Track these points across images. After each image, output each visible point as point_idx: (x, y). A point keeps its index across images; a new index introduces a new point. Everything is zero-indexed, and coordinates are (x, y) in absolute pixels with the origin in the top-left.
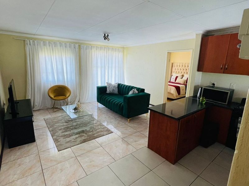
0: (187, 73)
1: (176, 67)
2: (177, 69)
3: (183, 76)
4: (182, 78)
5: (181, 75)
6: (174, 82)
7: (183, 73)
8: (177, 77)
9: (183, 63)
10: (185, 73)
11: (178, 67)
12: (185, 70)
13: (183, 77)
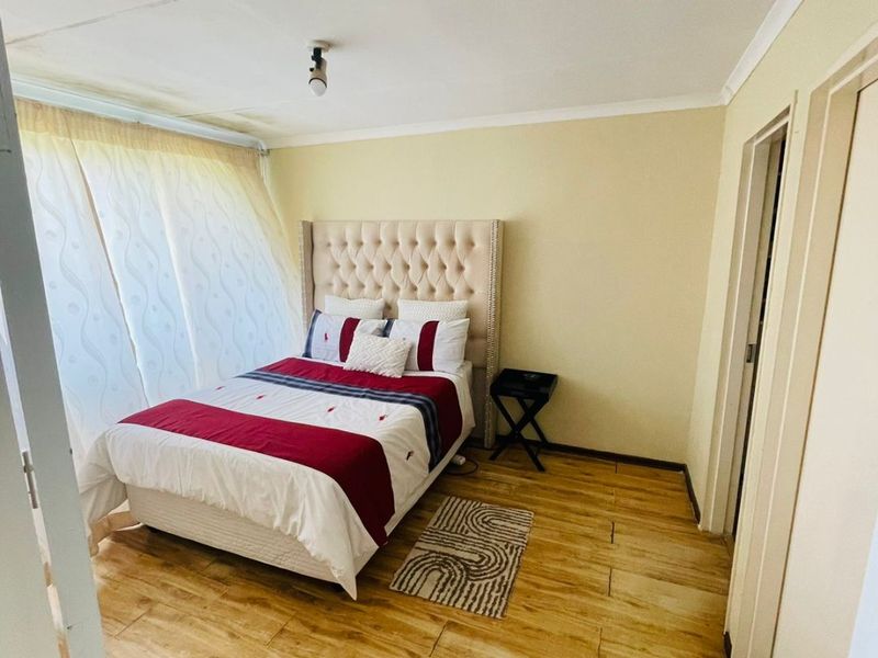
0: (414, 289)
1: (334, 249)
2: (342, 262)
3: (388, 313)
4: (385, 332)
5: (379, 303)
6: (335, 361)
7: (384, 290)
8: (350, 326)
9: (378, 225)
10: (396, 289)
11: (351, 247)
12: (396, 274)
13: (389, 325)
